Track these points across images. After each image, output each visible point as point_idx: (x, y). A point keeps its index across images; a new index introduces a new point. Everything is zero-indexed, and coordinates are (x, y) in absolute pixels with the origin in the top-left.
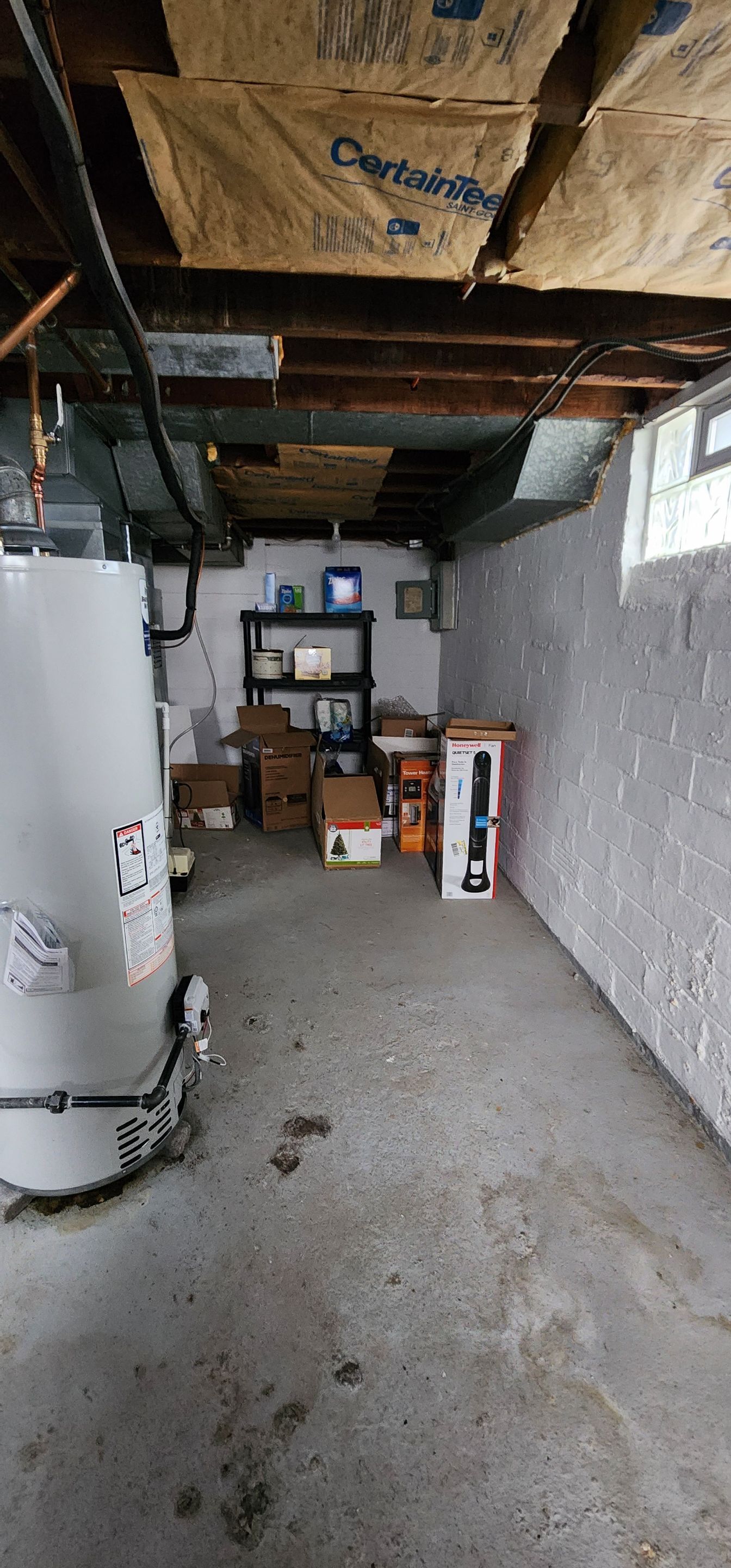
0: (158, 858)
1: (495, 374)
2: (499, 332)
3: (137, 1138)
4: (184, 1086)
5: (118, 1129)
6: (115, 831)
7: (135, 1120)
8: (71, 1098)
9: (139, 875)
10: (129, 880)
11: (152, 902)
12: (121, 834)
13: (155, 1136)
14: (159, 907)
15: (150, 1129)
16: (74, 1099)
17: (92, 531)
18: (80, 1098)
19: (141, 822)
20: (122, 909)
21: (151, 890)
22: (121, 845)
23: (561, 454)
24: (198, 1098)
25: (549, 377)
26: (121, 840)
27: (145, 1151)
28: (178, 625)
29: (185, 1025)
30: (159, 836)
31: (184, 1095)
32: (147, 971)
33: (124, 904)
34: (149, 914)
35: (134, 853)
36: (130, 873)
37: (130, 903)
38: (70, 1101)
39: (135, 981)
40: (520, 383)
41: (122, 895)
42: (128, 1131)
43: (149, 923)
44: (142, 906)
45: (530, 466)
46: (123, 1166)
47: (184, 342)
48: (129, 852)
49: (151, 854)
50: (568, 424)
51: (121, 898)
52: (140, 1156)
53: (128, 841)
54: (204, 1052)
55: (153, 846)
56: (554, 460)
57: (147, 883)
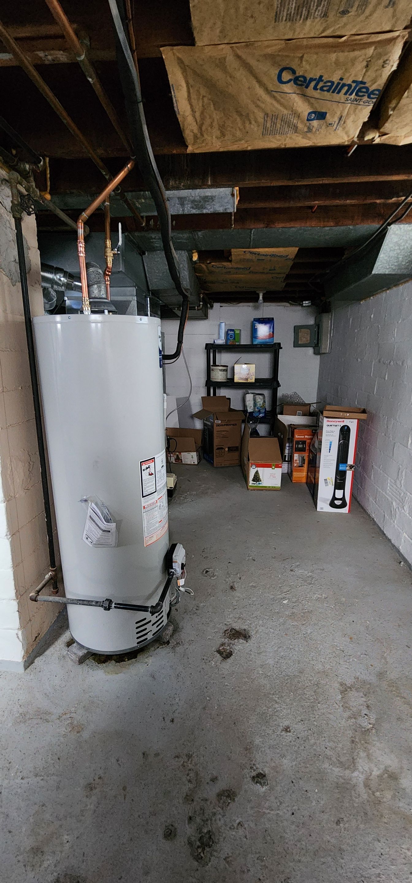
0: (162, 478)
1: (366, 199)
2: (370, 174)
3: (146, 629)
4: (170, 604)
5: (137, 623)
6: (141, 462)
7: (145, 619)
8: (114, 603)
9: (152, 487)
10: (147, 489)
11: (158, 501)
12: (144, 464)
13: (155, 629)
14: (162, 505)
15: (153, 625)
16: (115, 604)
17: (131, 301)
18: (119, 604)
19: (154, 458)
20: (143, 505)
21: (158, 495)
22: (144, 470)
23: (404, 246)
24: (177, 611)
25: (400, 199)
26: (144, 467)
27: (150, 636)
28: (173, 351)
29: (173, 570)
30: (163, 466)
31: (170, 608)
32: (154, 539)
33: (144, 502)
34: (156, 508)
35: (150, 475)
36: (148, 485)
37: (147, 502)
38: (113, 605)
39: (148, 544)
40: (380, 204)
41: (143, 497)
42: (141, 624)
43: (157, 513)
44: (153, 503)
45: (384, 253)
46: (138, 643)
47: (186, 195)
48: (148, 474)
49: (158, 476)
50: (410, 227)
51: (142, 499)
52: (147, 639)
53: (147, 468)
54: (182, 586)
55: (160, 471)
56: (400, 249)
57: (156, 491)
